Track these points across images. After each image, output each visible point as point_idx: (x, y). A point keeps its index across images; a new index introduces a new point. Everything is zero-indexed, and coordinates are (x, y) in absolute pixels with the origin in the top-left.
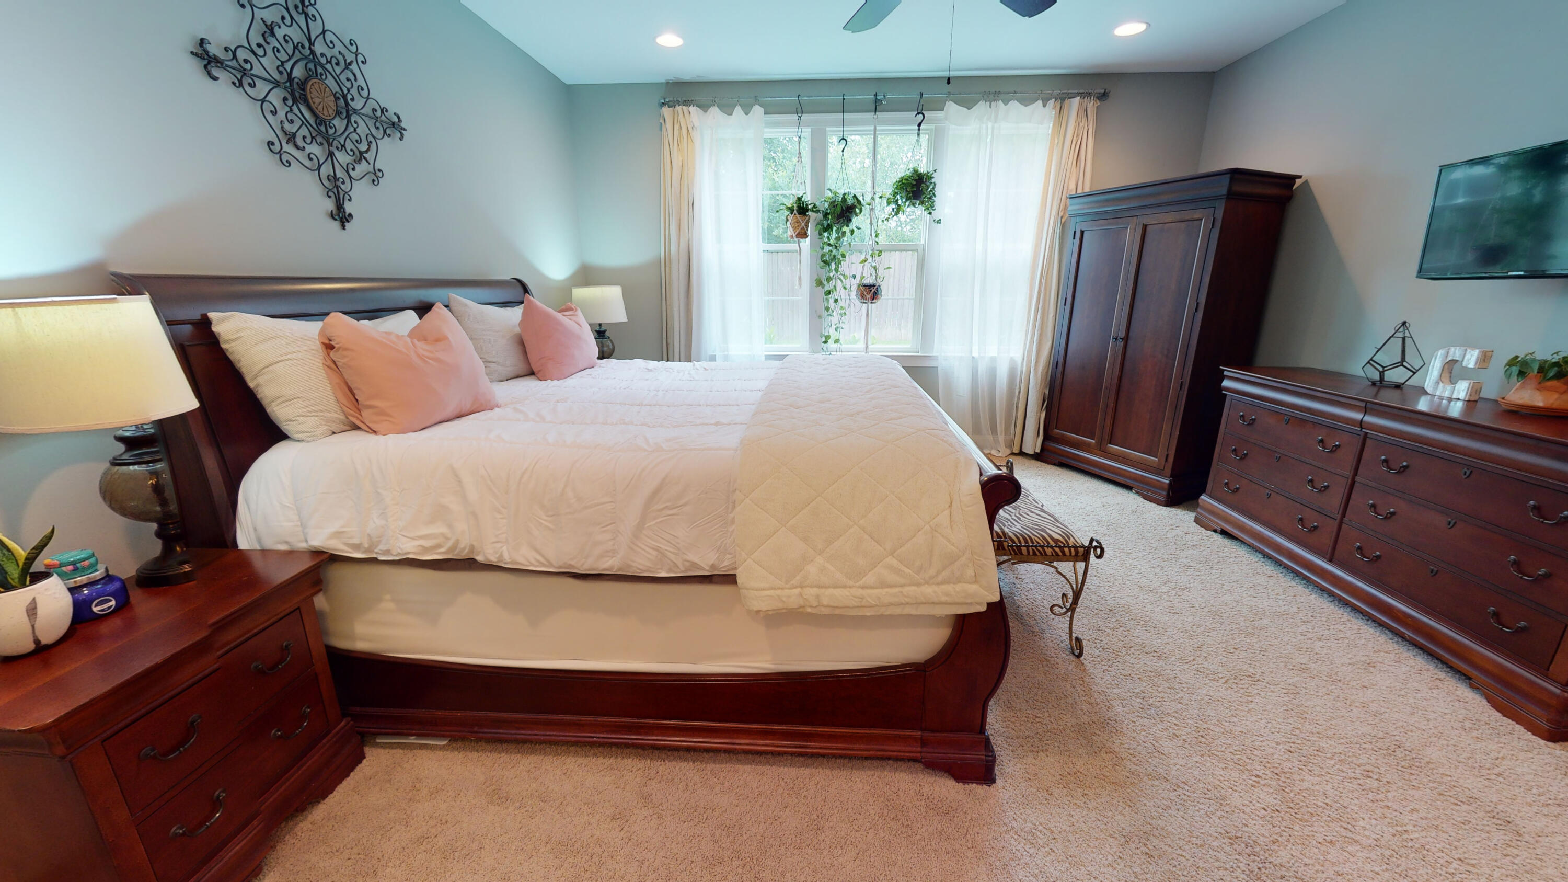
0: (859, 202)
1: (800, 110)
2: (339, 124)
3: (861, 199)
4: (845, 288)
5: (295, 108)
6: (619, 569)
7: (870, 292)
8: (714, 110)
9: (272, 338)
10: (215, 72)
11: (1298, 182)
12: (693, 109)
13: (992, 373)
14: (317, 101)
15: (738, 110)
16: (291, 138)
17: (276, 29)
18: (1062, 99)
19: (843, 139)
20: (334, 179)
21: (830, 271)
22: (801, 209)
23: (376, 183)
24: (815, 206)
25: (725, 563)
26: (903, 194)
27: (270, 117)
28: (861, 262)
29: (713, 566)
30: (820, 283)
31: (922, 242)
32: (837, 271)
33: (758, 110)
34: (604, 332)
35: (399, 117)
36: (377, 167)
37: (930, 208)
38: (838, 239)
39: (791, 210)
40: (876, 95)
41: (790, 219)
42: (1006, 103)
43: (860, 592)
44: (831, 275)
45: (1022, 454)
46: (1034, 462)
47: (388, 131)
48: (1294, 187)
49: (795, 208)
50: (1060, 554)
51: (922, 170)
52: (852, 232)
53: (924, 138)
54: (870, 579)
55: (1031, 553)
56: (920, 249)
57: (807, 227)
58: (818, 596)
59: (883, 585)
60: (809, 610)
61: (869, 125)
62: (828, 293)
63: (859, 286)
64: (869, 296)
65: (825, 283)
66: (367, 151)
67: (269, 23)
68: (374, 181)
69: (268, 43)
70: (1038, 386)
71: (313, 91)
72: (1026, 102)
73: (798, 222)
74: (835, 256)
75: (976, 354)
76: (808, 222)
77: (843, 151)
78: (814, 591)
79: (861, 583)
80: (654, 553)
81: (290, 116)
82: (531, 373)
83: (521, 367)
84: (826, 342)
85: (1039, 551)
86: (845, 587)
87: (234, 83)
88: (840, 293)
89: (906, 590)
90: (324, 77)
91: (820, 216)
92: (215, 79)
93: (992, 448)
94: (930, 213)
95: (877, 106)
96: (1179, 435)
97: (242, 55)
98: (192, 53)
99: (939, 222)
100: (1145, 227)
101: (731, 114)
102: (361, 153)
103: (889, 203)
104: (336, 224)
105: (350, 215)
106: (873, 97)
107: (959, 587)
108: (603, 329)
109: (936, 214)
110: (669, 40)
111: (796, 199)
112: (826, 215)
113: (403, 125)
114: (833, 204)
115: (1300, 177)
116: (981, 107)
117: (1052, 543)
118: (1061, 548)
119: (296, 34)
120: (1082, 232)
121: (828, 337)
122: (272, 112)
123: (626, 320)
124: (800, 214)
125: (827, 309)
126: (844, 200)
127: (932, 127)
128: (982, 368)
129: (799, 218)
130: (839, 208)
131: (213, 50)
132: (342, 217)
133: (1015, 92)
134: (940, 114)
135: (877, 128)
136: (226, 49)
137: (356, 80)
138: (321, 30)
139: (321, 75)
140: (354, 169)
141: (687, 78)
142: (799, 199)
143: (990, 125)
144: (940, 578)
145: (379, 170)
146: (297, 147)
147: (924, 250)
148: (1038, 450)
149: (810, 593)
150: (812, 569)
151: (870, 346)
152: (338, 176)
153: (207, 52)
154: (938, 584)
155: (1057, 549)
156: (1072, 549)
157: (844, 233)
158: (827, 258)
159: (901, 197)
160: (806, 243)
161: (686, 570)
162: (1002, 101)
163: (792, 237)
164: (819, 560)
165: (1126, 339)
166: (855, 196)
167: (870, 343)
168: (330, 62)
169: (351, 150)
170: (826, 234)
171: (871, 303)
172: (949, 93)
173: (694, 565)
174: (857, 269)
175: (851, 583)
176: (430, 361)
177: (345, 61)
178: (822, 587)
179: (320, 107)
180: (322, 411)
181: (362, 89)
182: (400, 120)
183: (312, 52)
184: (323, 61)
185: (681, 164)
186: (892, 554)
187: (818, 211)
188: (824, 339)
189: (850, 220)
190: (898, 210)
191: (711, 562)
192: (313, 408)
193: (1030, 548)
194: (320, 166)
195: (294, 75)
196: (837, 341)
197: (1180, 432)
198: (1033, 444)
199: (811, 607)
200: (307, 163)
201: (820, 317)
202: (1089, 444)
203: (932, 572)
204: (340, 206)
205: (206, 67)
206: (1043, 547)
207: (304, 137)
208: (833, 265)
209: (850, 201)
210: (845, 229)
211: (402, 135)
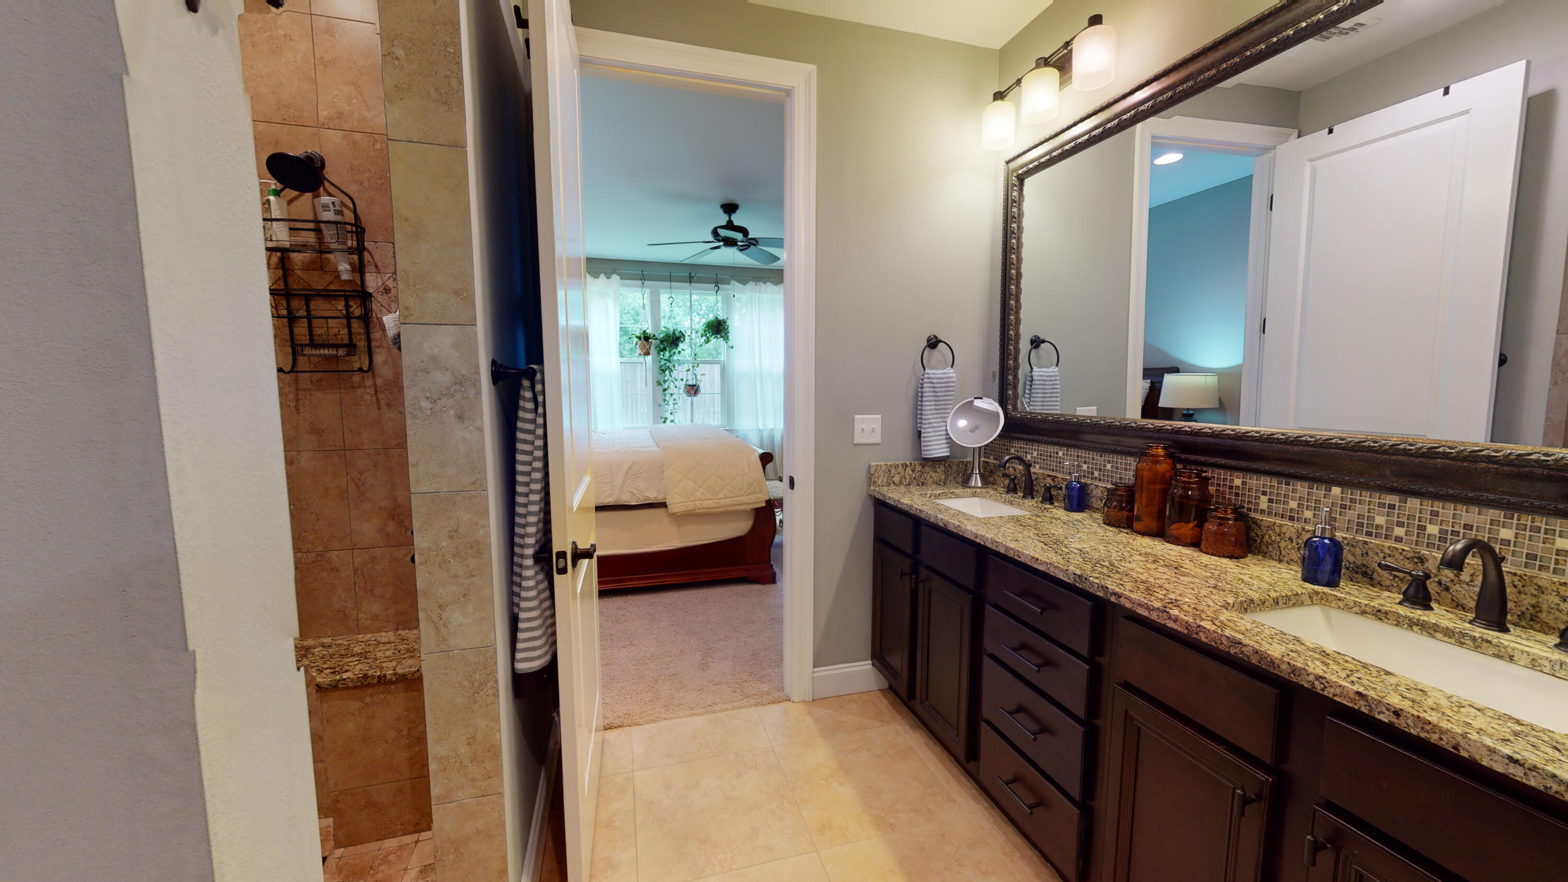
0: (683, 335)
1: (643, 278)
3: (684, 333)
4: (676, 387)
6: (614, 502)
7: (693, 390)
8: (587, 275)
13: (772, 438)
15: (602, 276)
19: (670, 297)
21: (665, 376)
22: (646, 338)
24: (654, 336)
25: (661, 496)
26: (710, 331)
28: (686, 371)
29: (655, 498)
30: (659, 384)
31: (723, 359)
32: (671, 376)
33: (615, 277)
37: (726, 338)
38: (670, 356)
39: (639, 338)
40: (690, 274)
41: (639, 344)
42: (765, 283)
43: (717, 501)
44: (666, 378)
49: (642, 337)
51: (721, 318)
52: (680, 352)
53: (720, 298)
54: (721, 495)
56: (722, 363)
57: (650, 348)
58: (701, 504)
59: (726, 497)
60: (698, 511)
61: (686, 290)
62: (665, 390)
63: (686, 385)
64: (692, 392)
65: (663, 384)
72: (776, 284)
73: (644, 346)
74: (669, 367)
75: (761, 427)
76: (651, 345)
77: (671, 304)
78: (700, 502)
79: (717, 497)
80: (630, 494)
84: (665, 422)
86: (711, 499)
88: (672, 389)
89: (735, 499)
91: (658, 342)
94: (727, 342)
95: (691, 280)
99: (732, 347)
101: (598, 278)
103: (702, 336)
106: (687, 274)
107: (755, 496)
109: (731, 343)
111: (642, 332)
112: (662, 342)
114: (668, 336)
116: (751, 285)
121: (666, 419)
124: (645, 340)
125: (665, 400)
126: (674, 333)
127: (724, 293)
128: (766, 435)
129: (644, 343)
130: (671, 339)
133: (770, 278)
134: (728, 286)
135: (693, 292)
142: (644, 332)
143: (757, 294)
144: (747, 493)
147: (724, 364)
149: (697, 503)
150: (698, 494)
154: (747, 495)
157: (674, 353)
158: (663, 368)
159: (709, 333)
160: (649, 358)
161: (644, 501)
163: (640, 355)
164: (701, 490)
166: (681, 331)
167: (694, 420)
170: (662, 353)
171: (694, 397)
172: (732, 276)
173: (648, 498)
174: (683, 375)
175: (713, 498)
186: (728, 485)
187: (656, 339)
188: (663, 420)
189: (678, 345)
190: (707, 341)
191: (654, 496)
196: (672, 421)
199: (698, 509)
201: (660, 406)
203: (744, 491)
208: (667, 372)
209: (677, 334)
210: (675, 350)
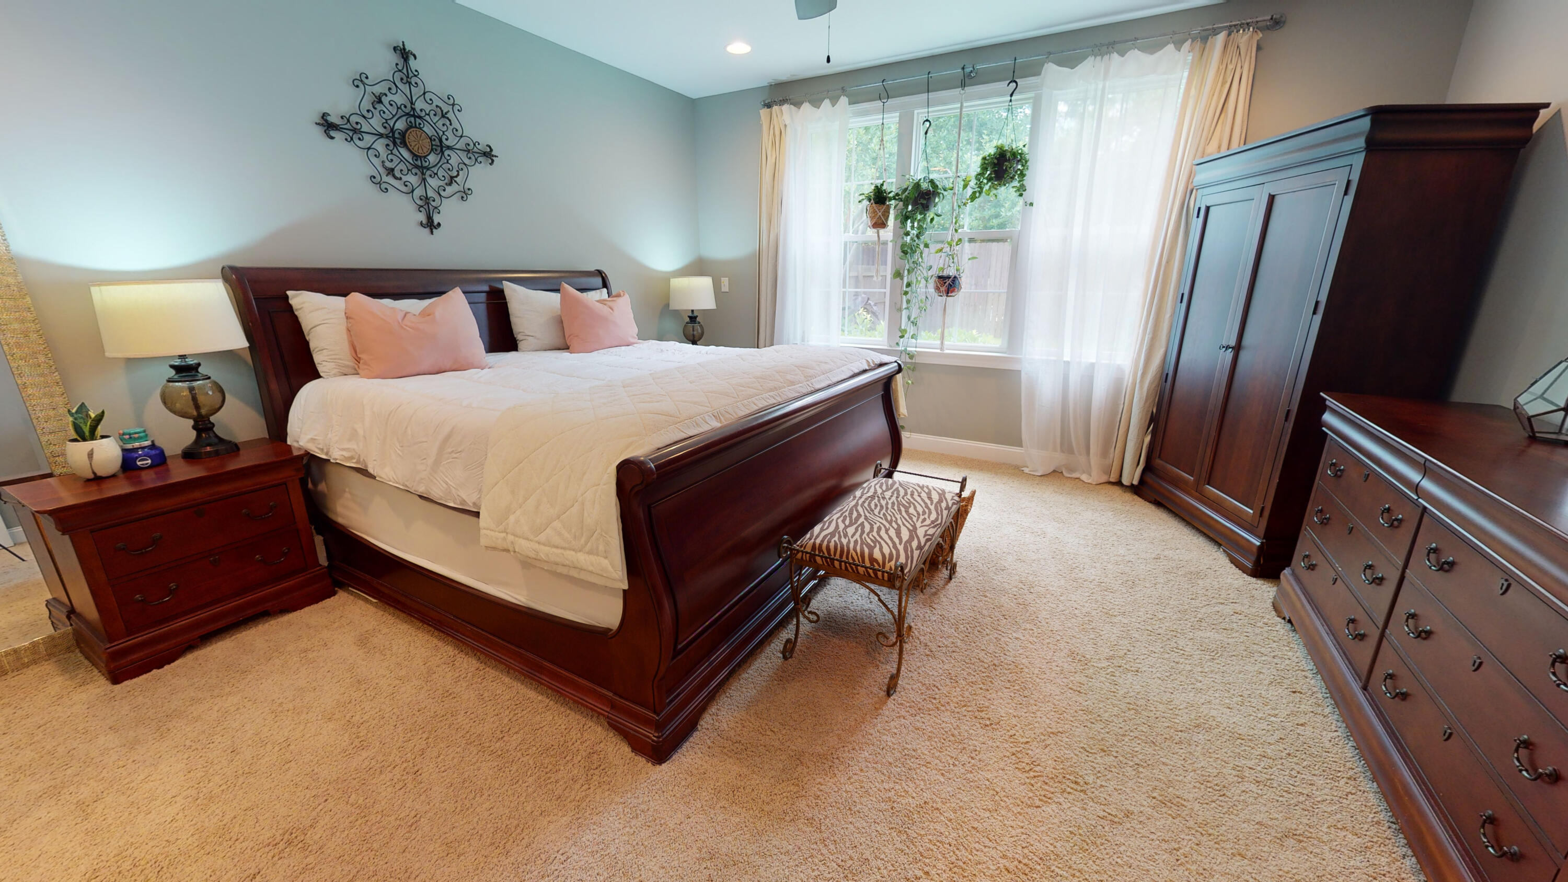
0: (941, 186)
1: (885, 94)
2: (432, 158)
5: (395, 151)
6: (427, 495)
7: (948, 284)
8: (806, 106)
9: (322, 309)
10: (332, 133)
11: (1544, 114)
12: (785, 107)
14: (413, 144)
15: (826, 103)
16: (391, 171)
17: (384, 98)
18: (1205, 38)
19: (927, 120)
20: (426, 199)
21: (910, 262)
22: (881, 198)
23: (465, 199)
24: (895, 194)
25: (474, 502)
27: (374, 160)
28: (940, 253)
29: (469, 503)
30: (900, 275)
31: (1019, 228)
32: (916, 262)
33: (844, 100)
34: (696, 317)
35: (490, 147)
36: (467, 186)
37: (1021, 189)
38: (920, 226)
39: (869, 199)
40: (964, 68)
41: (868, 209)
42: (1123, 53)
43: (537, 546)
44: (909, 266)
45: (1119, 483)
46: (1128, 496)
47: (479, 159)
48: (1536, 126)
49: (874, 197)
50: (872, 575)
52: (932, 219)
54: (543, 536)
55: (843, 567)
56: (1015, 237)
57: (886, 215)
58: (513, 543)
59: (551, 544)
61: (953, 102)
62: (907, 285)
63: (936, 277)
64: (943, 289)
65: (906, 274)
66: (456, 177)
67: (377, 95)
68: (462, 197)
69: (375, 108)
70: (1142, 403)
71: (411, 137)
72: (1151, 49)
73: (874, 212)
74: (916, 246)
75: (1067, 358)
76: (888, 210)
77: (926, 133)
79: (537, 539)
80: (444, 485)
81: (390, 157)
82: (566, 348)
83: (558, 342)
84: (903, 337)
85: (852, 568)
86: (527, 539)
87: (346, 139)
89: (566, 553)
90: (422, 126)
91: (901, 203)
92: (332, 138)
93: (1084, 472)
94: (1021, 194)
95: (965, 80)
96: (1278, 483)
97: (354, 119)
98: (316, 123)
99: (1031, 204)
100: (1272, 199)
101: (820, 108)
102: (452, 178)
103: (973, 186)
104: (427, 230)
105: (439, 225)
106: (960, 70)
108: (695, 314)
109: (1028, 195)
110: (739, 48)
111: (875, 188)
112: (908, 202)
113: (493, 153)
115: (1546, 105)
116: (1089, 63)
117: (868, 564)
118: (875, 571)
119: (399, 99)
120: (1208, 208)
121: (906, 333)
122: (376, 156)
123: (715, 308)
124: (880, 202)
125: (906, 302)
128: (1075, 375)
129: (875, 208)
131: (333, 119)
132: (431, 225)
133: (1136, 39)
134: (1036, 80)
135: (965, 104)
136: (342, 117)
137: (451, 124)
138: (422, 92)
139: (420, 124)
140: (444, 190)
141: (784, 78)
142: (879, 188)
143: (1100, 82)
145: (469, 189)
146: (396, 178)
147: (1019, 237)
148: (1135, 482)
151: (946, 343)
152: (429, 195)
153: (326, 121)
155: (871, 571)
156: (886, 575)
157: (927, 219)
158: (910, 248)
159: (988, 177)
160: (885, 232)
161: (461, 504)
162: (1118, 53)
164: (519, 512)
165: (1237, 348)
167: (945, 338)
168: (428, 115)
169: (443, 176)
170: (906, 223)
171: (947, 296)
172: (1050, 53)
173: (463, 502)
175: (532, 537)
176: (408, 328)
177: (442, 111)
178: (517, 536)
179: (416, 148)
180: (339, 359)
181: (457, 130)
182: (491, 150)
183: (413, 109)
184: (423, 114)
185: (774, 161)
186: (558, 518)
187: (897, 198)
188: (901, 334)
189: (931, 207)
190: (980, 193)
191: (471, 501)
192: (333, 357)
193: (843, 564)
194: (413, 191)
195: (395, 128)
196: (914, 336)
197: (1280, 479)
198: (1132, 475)
200: (404, 189)
201: (898, 310)
202: (1186, 482)
204: (430, 218)
205: (325, 131)
206: (857, 566)
207: (401, 170)
208: (913, 256)
209: (931, 187)
211: (493, 161)
